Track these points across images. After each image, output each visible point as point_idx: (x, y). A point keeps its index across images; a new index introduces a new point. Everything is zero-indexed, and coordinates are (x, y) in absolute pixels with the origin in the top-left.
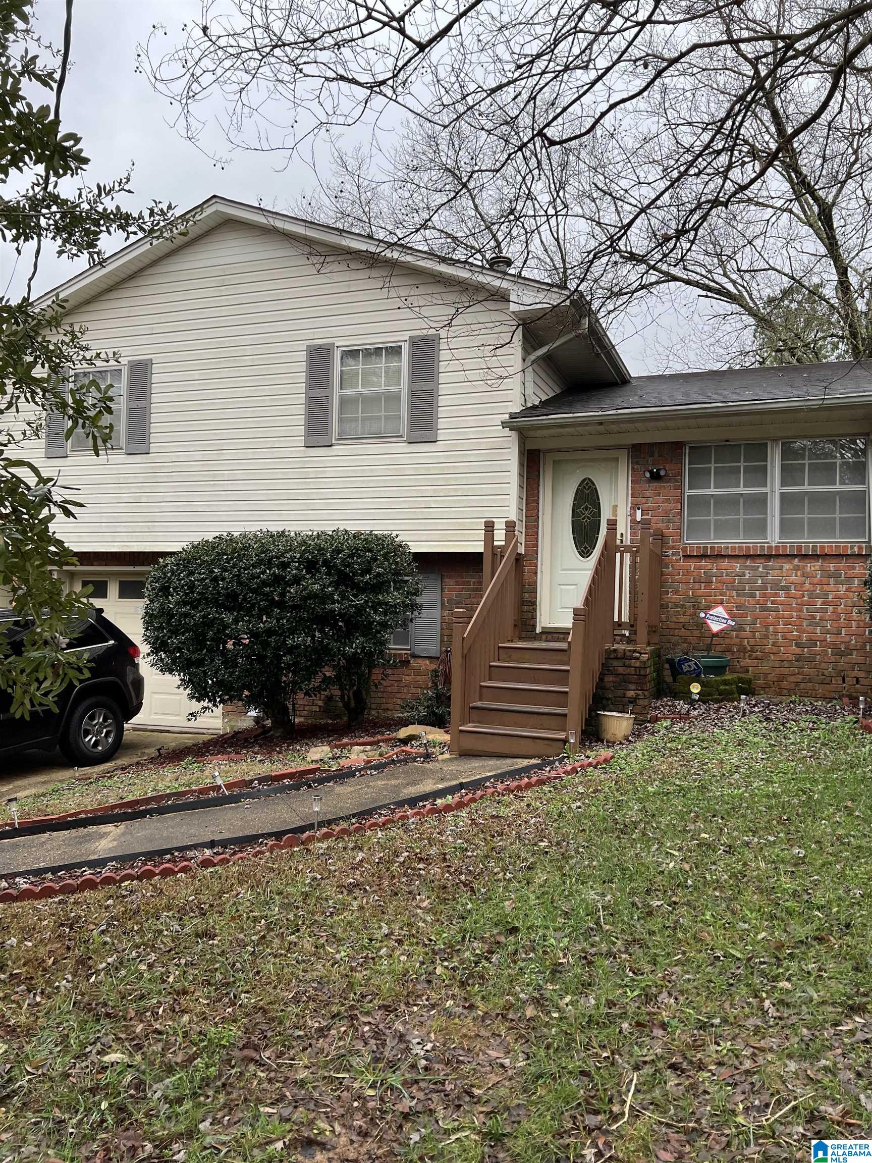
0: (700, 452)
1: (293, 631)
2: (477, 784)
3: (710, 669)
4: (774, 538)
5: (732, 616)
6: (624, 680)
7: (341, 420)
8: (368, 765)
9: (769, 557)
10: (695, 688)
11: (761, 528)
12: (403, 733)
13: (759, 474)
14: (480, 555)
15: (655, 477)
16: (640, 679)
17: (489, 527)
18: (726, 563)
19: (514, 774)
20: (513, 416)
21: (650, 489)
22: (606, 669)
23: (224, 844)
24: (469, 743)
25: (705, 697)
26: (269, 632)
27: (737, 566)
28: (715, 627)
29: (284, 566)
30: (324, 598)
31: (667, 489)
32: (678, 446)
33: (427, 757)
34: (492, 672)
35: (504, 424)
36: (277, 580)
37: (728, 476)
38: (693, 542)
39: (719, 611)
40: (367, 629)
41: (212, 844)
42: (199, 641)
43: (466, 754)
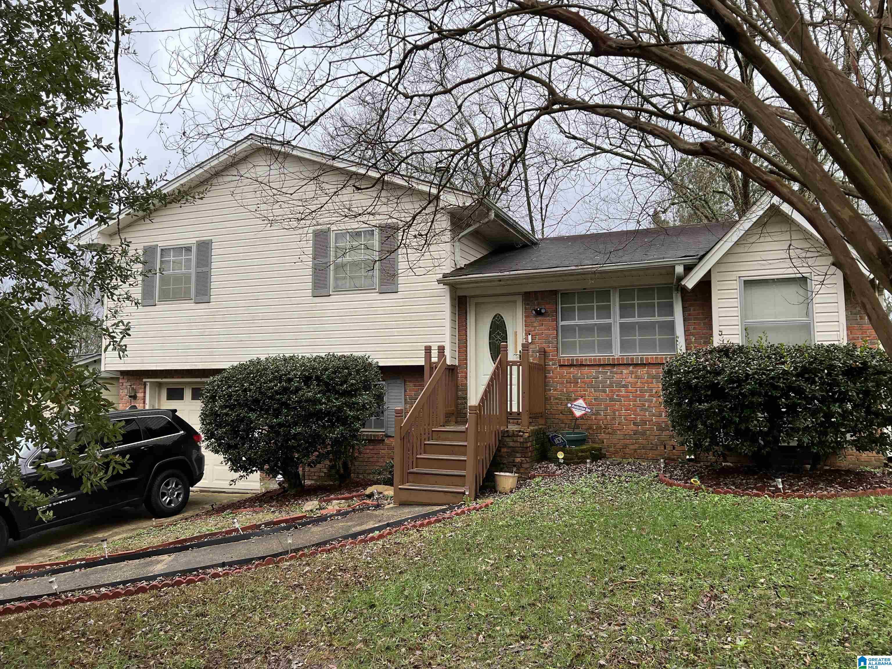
0: (567, 296)
1: (296, 424)
2: (399, 523)
3: (572, 442)
4: (617, 353)
5: (589, 405)
6: (513, 451)
7: (336, 279)
8: (338, 513)
9: (614, 365)
10: (561, 455)
11: (608, 346)
12: (369, 491)
13: (606, 311)
14: (421, 368)
15: (539, 313)
16: (524, 450)
17: (428, 350)
18: (586, 370)
19: (424, 516)
20: (445, 276)
21: (536, 322)
22: (501, 444)
23: (231, 564)
24: (405, 497)
25: (567, 461)
26: (280, 425)
27: (593, 371)
28: (578, 413)
29: (290, 380)
30: (315, 401)
31: (548, 321)
32: (554, 293)
33: (378, 506)
34: (426, 449)
35: (439, 281)
36: (285, 390)
37: (585, 312)
38: (565, 356)
39: (580, 402)
40: (344, 421)
41: (223, 565)
42: (235, 432)
43: (403, 504)
